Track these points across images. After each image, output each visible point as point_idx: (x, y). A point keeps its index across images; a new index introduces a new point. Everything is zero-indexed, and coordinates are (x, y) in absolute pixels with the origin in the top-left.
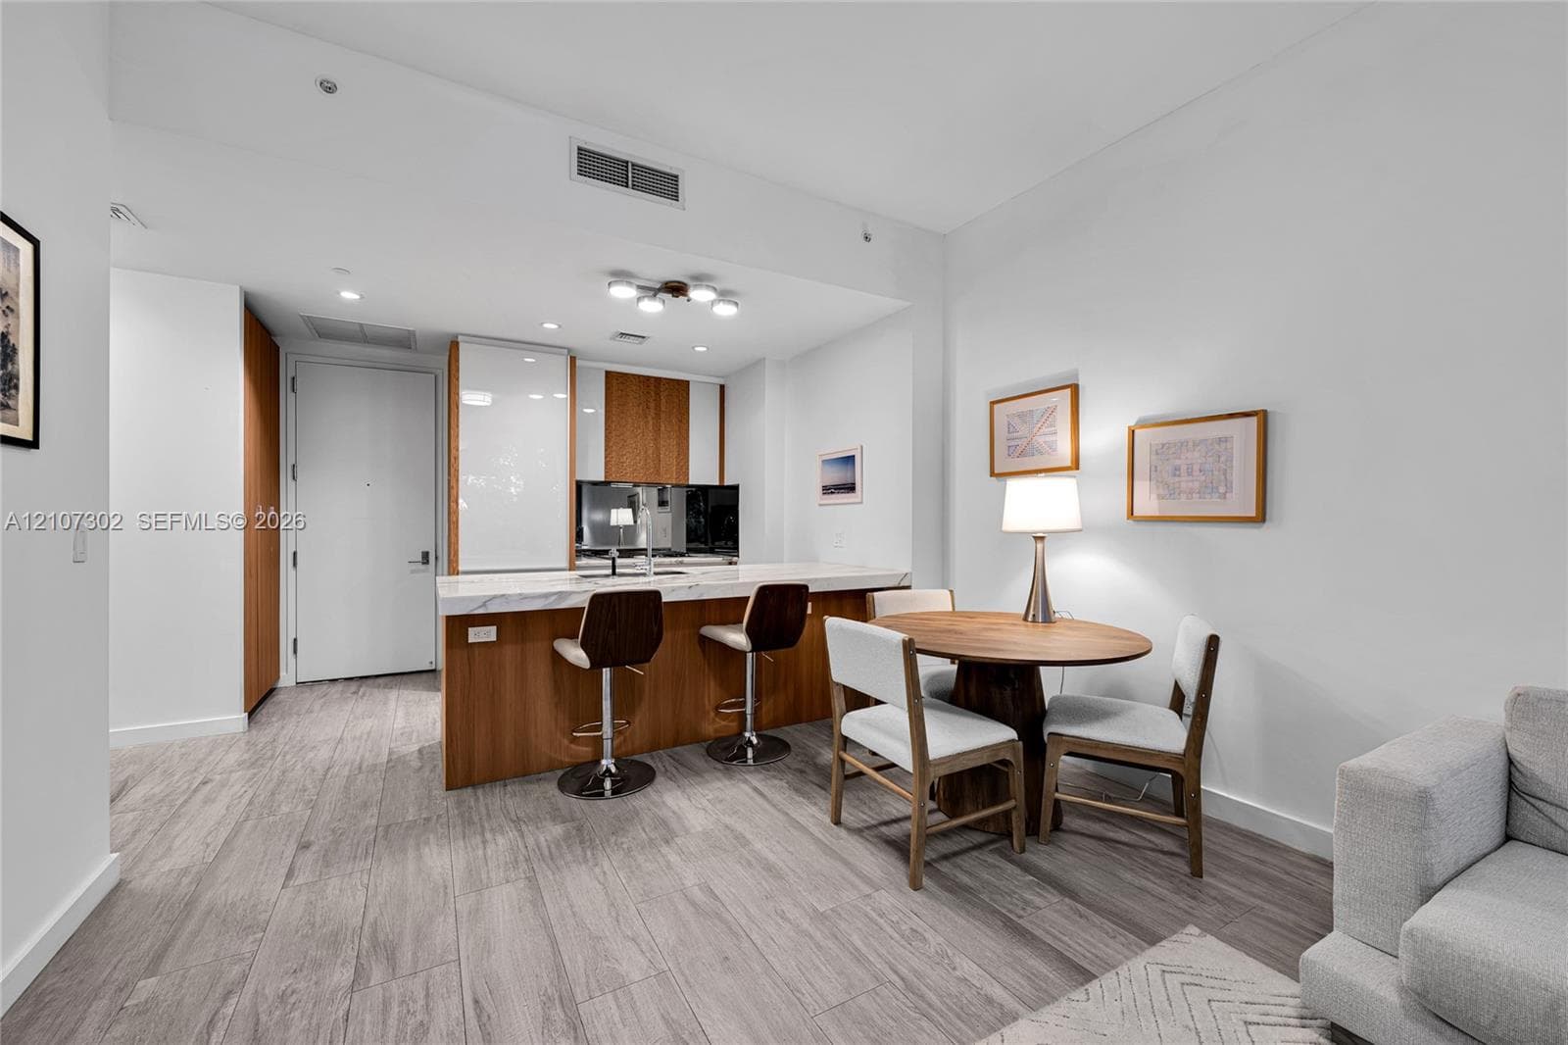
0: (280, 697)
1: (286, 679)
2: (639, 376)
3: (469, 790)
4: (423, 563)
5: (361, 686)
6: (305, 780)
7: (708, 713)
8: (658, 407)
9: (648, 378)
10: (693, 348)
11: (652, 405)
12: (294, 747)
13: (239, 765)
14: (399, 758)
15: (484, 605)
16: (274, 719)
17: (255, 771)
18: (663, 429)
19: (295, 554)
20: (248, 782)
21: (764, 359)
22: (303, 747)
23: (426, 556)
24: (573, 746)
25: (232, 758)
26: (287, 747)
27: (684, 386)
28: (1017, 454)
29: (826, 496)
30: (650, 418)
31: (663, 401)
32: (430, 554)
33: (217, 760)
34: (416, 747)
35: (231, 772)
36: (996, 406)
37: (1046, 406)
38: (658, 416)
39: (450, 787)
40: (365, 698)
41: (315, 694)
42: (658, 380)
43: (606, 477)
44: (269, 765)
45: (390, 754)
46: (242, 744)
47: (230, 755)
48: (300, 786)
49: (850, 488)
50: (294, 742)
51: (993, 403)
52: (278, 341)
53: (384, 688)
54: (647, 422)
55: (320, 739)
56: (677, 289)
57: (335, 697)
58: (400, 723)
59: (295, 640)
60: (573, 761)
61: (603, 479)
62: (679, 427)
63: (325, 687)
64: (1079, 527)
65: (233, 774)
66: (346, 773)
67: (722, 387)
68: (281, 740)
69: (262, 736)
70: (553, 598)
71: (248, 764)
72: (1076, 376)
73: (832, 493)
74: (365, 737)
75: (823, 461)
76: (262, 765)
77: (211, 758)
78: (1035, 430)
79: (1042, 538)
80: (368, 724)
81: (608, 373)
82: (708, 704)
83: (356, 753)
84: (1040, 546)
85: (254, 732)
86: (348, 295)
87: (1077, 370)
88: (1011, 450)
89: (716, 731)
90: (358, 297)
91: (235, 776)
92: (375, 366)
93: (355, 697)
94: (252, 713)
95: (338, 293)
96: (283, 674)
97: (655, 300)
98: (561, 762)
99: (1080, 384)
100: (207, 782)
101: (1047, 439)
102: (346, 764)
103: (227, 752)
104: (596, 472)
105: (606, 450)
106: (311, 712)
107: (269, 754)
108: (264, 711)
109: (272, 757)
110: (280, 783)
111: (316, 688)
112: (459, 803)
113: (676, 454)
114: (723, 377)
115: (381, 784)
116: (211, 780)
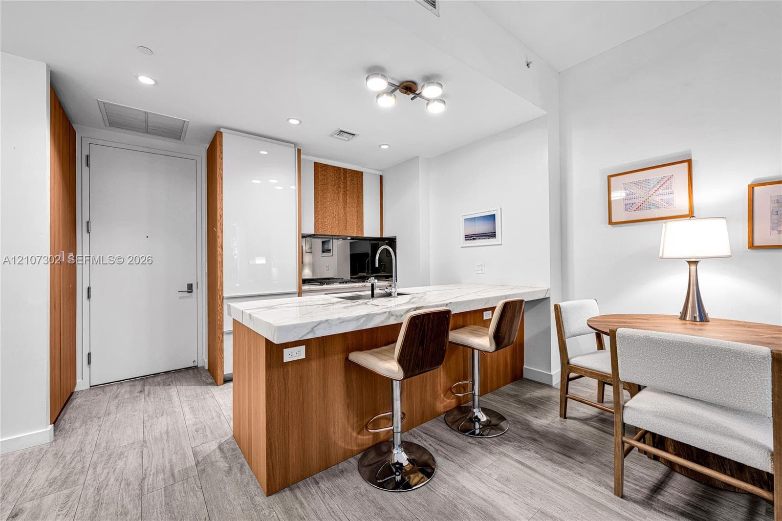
0: (77, 401)
1: (81, 384)
2: (334, 167)
3: (287, 493)
4: (188, 292)
5: (143, 385)
6: (122, 499)
7: (440, 394)
8: (345, 187)
9: (339, 168)
10: (380, 146)
11: (342, 186)
12: (102, 456)
13: (50, 485)
14: (204, 459)
15: (312, 330)
16: (77, 425)
17: (67, 491)
18: (348, 201)
19: (89, 289)
20: (62, 509)
21: (418, 157)
22: (110, 455)
23: (190, 288)
24: (359, 437)
25: (42, 477)
26: (96, 456)
27: (359, 174)
28: (634, 209)
29: (467, 242)
30: (341, 194)
31: (348, 183)
32: (193, 286)
33: (26, 482)
34: (214, 446)
35: (43, 496)
36: (612, 179)
37: (663, 176)
38: (345, 194)
39: (270, 492)
40: (152, 396)
41: (108, 395)
42: (345, 170)
43: (315, 232)
44: (81, 481)
45: (195, 454)
46: (49, 456)
47: (40, 472)
48: (120, 509)
49: (493, 235)
50: (101, 450)
51: (610, 177)
52: (75, 126)
53: (164, 385)
54: (339, 197)
55: (125, 443)
56: (409, 88)
57: (126, 396)
58: (190, 419)
59: (89, 354)
60: (360, 448)
61: (314, 233)
62: (358, 201)
63: (115, 388)
64: (729, 254)
65: (45, 499)
66: (162, 484)
67: (381, 177)
68: (88, 448)
69: (70, 445)
70: (363, 319)
71: (60, 483)
72: (690, 155)
73: (474, 239)
74: (165, 436)
75: (465, 219)
76: (75, 483)
77: (19, 479)
78: (651, 192)
79: (696, 263)
80: (162, 424)
81: (316, 164)
82: (440, 389)
83: (163, 457)
84: (693, 267)
85: (60, 441)
86: (146, 80)
87: (690, 151)
88: (628, 206)
89: (445, 407)
90: (152, 82)
91: (49, 500)
92: (151, 152)
93: (142, 396)
94: (55, 420)
95: (137, 77)
96: (78, 380)
97: (391, 96)
98: (352, 451)
99: (693, 159)
100: (16, 515)
101: (663, 198)
102: (157, 472)
103: (36, 469)
104: (310, 229)
105: (315, 214)
106: (109, 414)
107: (79, 466)
108: (66, 417)
109: (82, 472)
110: (98, 504)
111: (108, 389)
112: (288, 511)
113: (356, 218)
114: (381, 171)
115: (199, 493)
116: (21, 511)
